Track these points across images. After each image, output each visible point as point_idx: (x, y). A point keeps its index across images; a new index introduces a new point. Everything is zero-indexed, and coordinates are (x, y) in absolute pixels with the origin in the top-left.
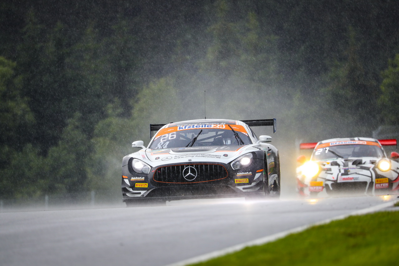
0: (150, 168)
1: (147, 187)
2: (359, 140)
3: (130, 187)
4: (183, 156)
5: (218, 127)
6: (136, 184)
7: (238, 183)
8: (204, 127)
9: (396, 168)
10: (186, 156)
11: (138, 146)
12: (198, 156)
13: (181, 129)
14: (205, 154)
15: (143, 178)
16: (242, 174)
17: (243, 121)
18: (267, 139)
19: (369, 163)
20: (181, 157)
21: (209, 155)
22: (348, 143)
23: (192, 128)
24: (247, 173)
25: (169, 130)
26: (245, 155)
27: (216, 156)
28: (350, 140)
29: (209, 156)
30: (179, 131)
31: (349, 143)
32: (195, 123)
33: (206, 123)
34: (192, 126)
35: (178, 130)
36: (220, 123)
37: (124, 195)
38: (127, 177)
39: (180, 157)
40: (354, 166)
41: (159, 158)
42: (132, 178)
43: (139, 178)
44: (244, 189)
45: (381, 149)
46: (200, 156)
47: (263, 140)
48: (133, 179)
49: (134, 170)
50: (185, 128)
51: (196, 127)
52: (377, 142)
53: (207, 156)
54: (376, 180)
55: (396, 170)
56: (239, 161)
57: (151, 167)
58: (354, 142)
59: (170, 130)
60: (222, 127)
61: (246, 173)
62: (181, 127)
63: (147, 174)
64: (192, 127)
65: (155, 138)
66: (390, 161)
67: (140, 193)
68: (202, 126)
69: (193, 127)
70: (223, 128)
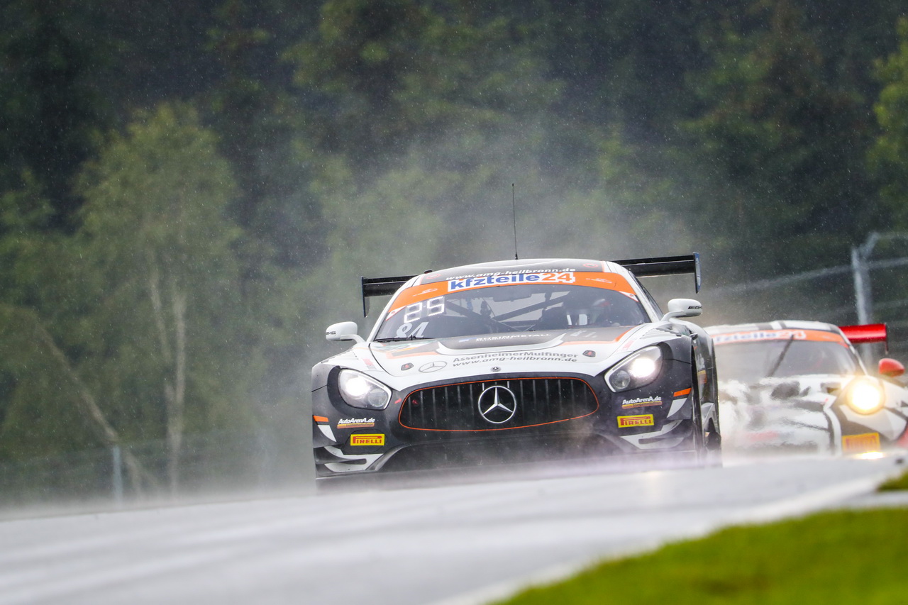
0: (389, 392)
1: (383, 444)
2: (784, 328)
3: (337, 446)
4: (477, 360)
5: (556, 279)
6: (352, 436)
7: (625, 426)
8: (518, 281)
9: (900, 404)
10: (484, 358)
11: (343, 336)
12: (517, 357)
13: (457, 288)
14: (534, 352)
15: (372, 421)
16: (636, 401)
17: (621, 263)
18: (690, 308)
19: (819, 392)
20: (471, 360)
21: (547, 354)
22: (752, 338)
23: (487, 284)
24: (649, 400)
25: (424, 292)
26: (641, 352)
27: (565, 356)
28: (757, 329)
29: (545, 356)
30: (452, 293)
31: (756, 336)
32: (494, 271)
33: (523, 269)
34: (486, 278)
35: (450, 290)
36: (560, 269)
37: (319, 467)
38: (326, 420)
39: (468, 361)
40: (778, 402)
41: (410, 366)
42: (341, 421)
43: (359, 420)
44: (642, 441)
45: (850, 351)
46: (523, 356)
47: (679, 310)
48: (343, 423)
49: (345, 399)
50: (468, 284)
51: (498, 280)
52: (838, 333)
53: (541, 357)
54: (845, 438)
55: (899, 409)
56: (624, 369)
57: (392, 389)
58: (770, 333)
59: (429, 291)
60: (568, 279)
61: (646, 399)
62: (457, 282)
63: (380, 410)
64: (486, 281)
65: (387, 314)
66: (881, 385)
67: (363, 461)
68: (514, 279)
69: (489, 281)
70: (571, 282)
